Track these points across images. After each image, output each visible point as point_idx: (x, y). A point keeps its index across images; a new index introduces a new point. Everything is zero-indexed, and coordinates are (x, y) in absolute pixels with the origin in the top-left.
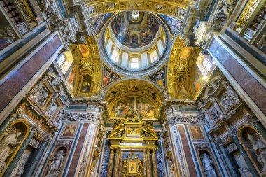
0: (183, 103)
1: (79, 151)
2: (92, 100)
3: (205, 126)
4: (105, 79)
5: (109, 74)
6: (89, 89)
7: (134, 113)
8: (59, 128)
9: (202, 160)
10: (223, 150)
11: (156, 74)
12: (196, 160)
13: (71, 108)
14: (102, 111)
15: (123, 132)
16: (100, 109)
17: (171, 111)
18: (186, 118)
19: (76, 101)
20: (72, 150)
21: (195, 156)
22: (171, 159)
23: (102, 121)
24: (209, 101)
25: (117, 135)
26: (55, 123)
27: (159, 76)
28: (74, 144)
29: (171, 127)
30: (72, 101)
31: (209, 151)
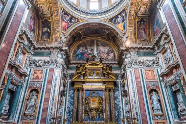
0: (140, 48)
1: (48, 91)
2: (54, 46)
3: (159, 69)
4: (64, 24)
5: (68, 18)
6: (49, 35)
7: (94, 56)
8: (28, 73)
9: (151, 97)
10: (169, 89)
11: (116, 17)
12: (146, 97)
13: (36, 54)
14: (64, 57)
15: (84, 74)
16: (62, 55)
17: (128, 56)
18: (143, 63)
19: (39, 48)
20: (43, 91)
21: (146, 94)
22: (126, 96)
23: (65, 66)
24: (164, 48)
25: (79, 77)
26: (24, 70)
27: (120, 19)
28: (44, 86)
29: (128, 71)
30: (35, 49)
31: (158, 90)
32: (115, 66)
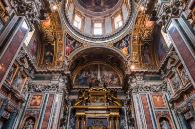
0: (146, 72)
1: (47, 120)
2: (56, 70)
3: (167, 94)
4: (67, 48)
5: (72, 42)
7: (97, 81)
8: (26, 99)
9: (161, 126)
10: (181, 117)
12: (156, 126)
13: (36, 78)
14: (66, 81)
15: (87, 100)
16: (64, 79)
17: (134, 80)
18: (150, 88)
19: (40, 72)
20: (40, 119)
21: (155, 123)
22: (134, 126)
23: (66, 91)
24: (171, 72)
25: (81, 104)
26: (22, 95)
27: (124, 44)
28: (42, 113)
29: (134, 97)
30: (36, 72)
31: (168, 118)
32: (120, 91)
